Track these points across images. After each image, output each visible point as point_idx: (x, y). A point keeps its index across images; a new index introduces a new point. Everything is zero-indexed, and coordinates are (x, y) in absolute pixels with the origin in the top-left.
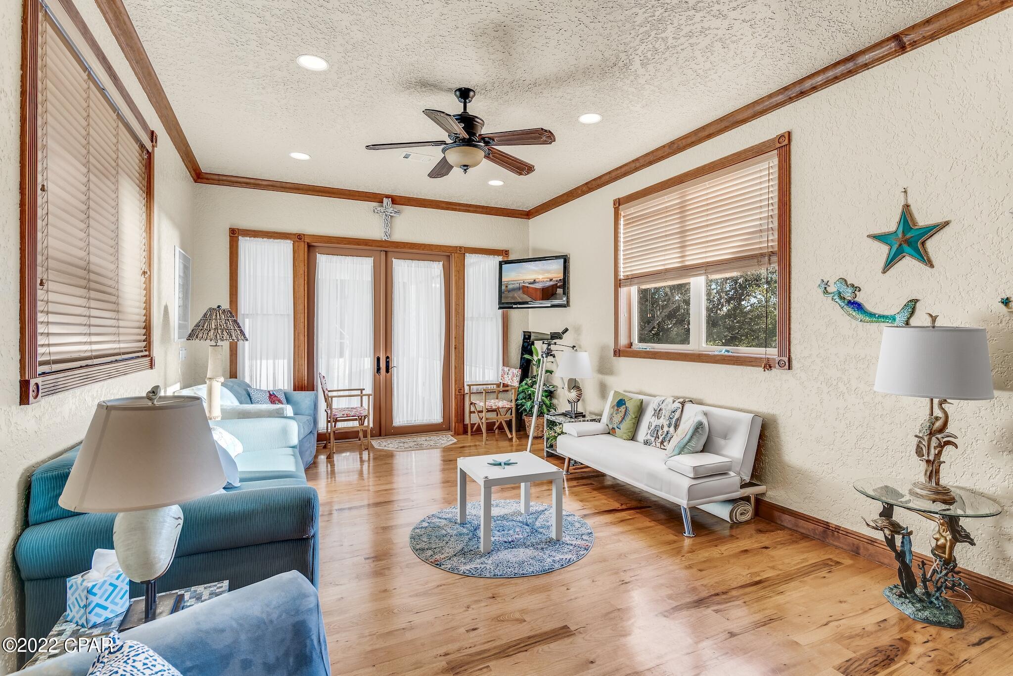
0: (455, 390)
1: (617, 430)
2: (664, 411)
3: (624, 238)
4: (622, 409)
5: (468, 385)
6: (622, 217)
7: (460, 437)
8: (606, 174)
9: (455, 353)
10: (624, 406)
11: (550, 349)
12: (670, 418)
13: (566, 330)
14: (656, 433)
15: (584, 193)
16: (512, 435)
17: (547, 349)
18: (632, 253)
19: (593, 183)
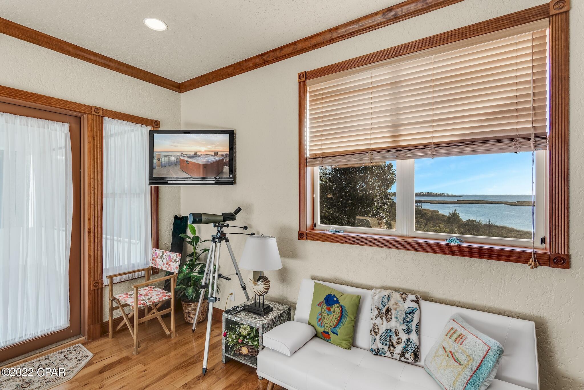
0: (90, 284)
1: (332, 335)
2: (394, 312)
3: (310, 115)
4: (336, 308)
5: (109, 277)
6: (308, 92)
7: (96, 343)
8: (291, 44)
9: (89, 238)
10: (337, 305)
11: (222, 233)
12: (407, 322)
13: (239, 210)
14: (388, 339)
15: (256, 66)
16: (170, 330)
17: (219, 232)
18: (322, 131)
19: (271, 54)
